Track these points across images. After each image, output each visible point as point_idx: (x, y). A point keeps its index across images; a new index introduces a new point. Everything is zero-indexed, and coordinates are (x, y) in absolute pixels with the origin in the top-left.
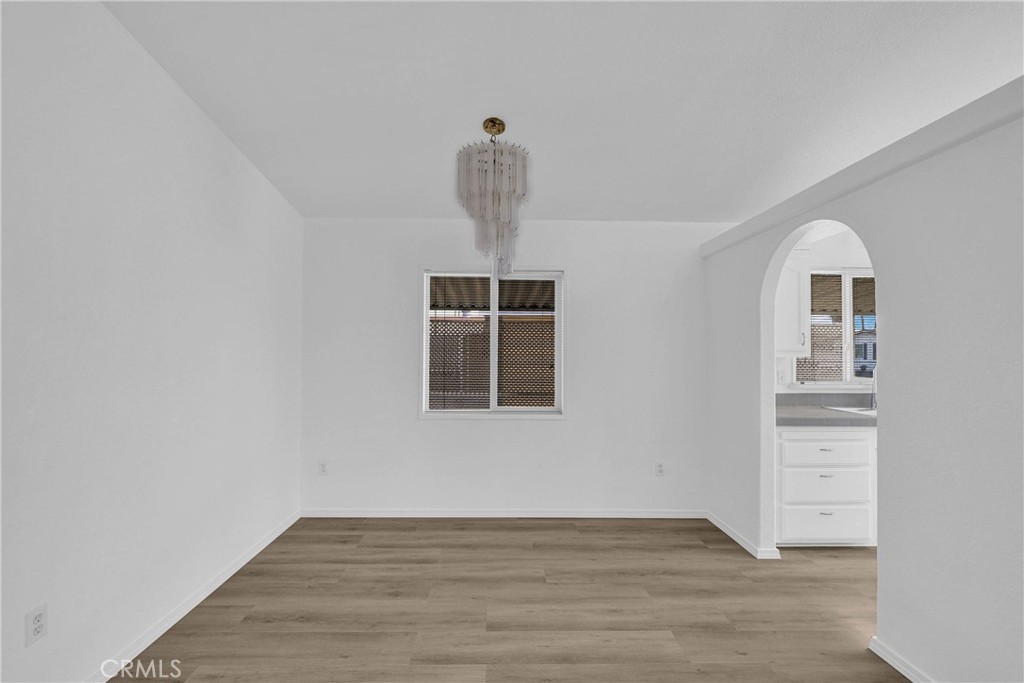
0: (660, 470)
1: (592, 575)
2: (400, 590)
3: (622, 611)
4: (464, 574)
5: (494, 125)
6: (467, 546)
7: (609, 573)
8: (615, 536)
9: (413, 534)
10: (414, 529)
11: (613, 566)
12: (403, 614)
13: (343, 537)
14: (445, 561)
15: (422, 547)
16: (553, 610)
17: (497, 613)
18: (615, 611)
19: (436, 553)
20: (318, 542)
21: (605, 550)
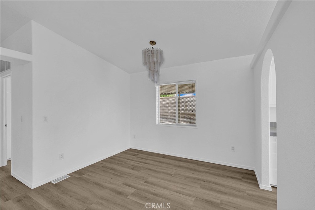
0: (233, 149)
1: (187, 177)
2: (135, 168)
3: (186, 189)
4: (153, 169)
5: (153, 43)
6: (160, 162)
7: (193, 178)
8: (207, 168)
9: (151, 157)
10: (152, 155)
11: (196, 177)
12: (131, 174)
13: (134, 154)
14: (151, 164)
15: (150, 160)
16: (166, 183)
17: (151, 179)
18: (184, 188)
19: (151, 162)
20: (128, 154)
21: (200, 172)
